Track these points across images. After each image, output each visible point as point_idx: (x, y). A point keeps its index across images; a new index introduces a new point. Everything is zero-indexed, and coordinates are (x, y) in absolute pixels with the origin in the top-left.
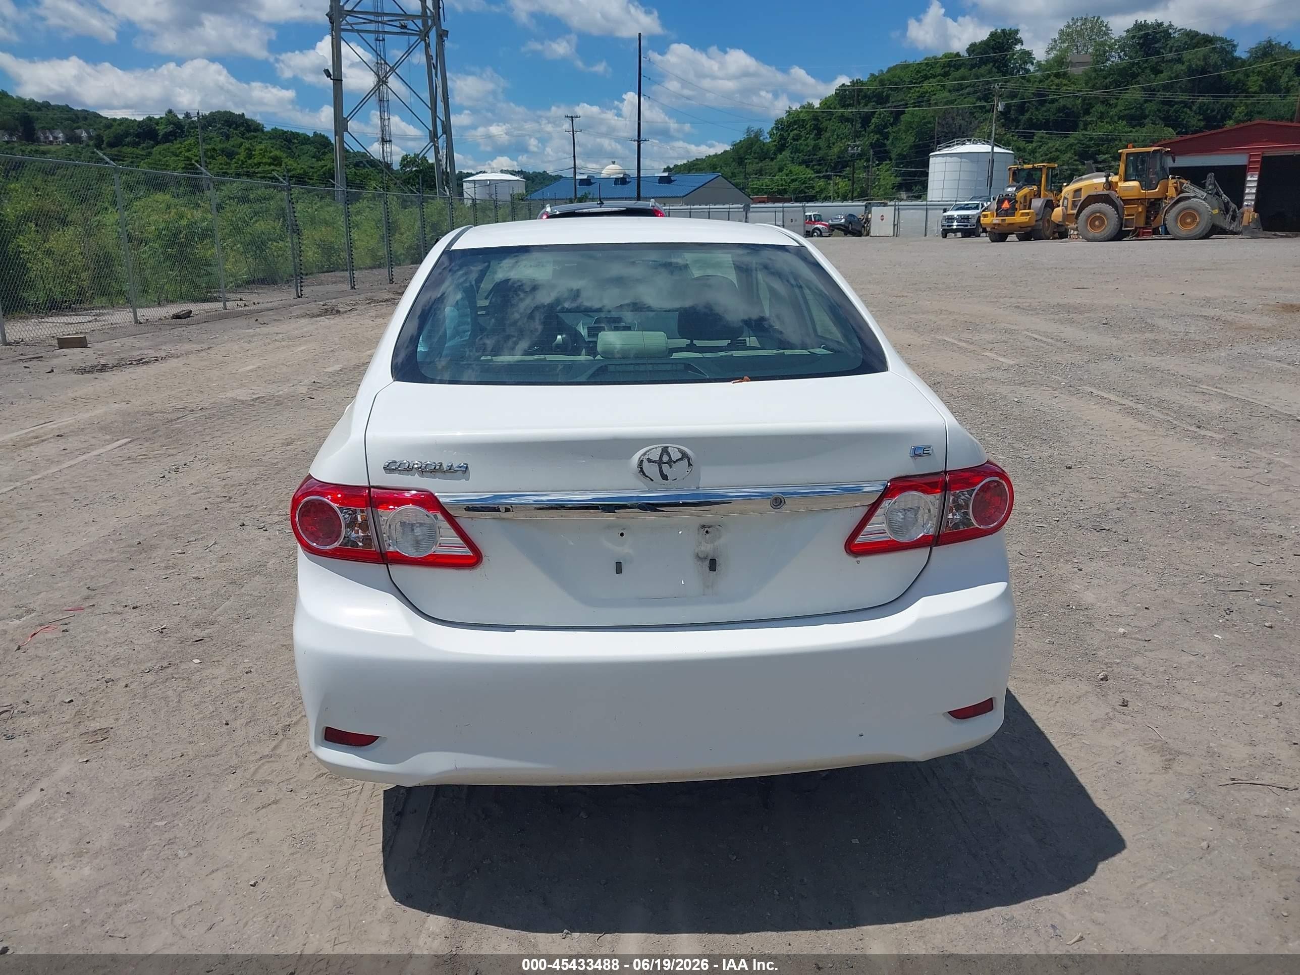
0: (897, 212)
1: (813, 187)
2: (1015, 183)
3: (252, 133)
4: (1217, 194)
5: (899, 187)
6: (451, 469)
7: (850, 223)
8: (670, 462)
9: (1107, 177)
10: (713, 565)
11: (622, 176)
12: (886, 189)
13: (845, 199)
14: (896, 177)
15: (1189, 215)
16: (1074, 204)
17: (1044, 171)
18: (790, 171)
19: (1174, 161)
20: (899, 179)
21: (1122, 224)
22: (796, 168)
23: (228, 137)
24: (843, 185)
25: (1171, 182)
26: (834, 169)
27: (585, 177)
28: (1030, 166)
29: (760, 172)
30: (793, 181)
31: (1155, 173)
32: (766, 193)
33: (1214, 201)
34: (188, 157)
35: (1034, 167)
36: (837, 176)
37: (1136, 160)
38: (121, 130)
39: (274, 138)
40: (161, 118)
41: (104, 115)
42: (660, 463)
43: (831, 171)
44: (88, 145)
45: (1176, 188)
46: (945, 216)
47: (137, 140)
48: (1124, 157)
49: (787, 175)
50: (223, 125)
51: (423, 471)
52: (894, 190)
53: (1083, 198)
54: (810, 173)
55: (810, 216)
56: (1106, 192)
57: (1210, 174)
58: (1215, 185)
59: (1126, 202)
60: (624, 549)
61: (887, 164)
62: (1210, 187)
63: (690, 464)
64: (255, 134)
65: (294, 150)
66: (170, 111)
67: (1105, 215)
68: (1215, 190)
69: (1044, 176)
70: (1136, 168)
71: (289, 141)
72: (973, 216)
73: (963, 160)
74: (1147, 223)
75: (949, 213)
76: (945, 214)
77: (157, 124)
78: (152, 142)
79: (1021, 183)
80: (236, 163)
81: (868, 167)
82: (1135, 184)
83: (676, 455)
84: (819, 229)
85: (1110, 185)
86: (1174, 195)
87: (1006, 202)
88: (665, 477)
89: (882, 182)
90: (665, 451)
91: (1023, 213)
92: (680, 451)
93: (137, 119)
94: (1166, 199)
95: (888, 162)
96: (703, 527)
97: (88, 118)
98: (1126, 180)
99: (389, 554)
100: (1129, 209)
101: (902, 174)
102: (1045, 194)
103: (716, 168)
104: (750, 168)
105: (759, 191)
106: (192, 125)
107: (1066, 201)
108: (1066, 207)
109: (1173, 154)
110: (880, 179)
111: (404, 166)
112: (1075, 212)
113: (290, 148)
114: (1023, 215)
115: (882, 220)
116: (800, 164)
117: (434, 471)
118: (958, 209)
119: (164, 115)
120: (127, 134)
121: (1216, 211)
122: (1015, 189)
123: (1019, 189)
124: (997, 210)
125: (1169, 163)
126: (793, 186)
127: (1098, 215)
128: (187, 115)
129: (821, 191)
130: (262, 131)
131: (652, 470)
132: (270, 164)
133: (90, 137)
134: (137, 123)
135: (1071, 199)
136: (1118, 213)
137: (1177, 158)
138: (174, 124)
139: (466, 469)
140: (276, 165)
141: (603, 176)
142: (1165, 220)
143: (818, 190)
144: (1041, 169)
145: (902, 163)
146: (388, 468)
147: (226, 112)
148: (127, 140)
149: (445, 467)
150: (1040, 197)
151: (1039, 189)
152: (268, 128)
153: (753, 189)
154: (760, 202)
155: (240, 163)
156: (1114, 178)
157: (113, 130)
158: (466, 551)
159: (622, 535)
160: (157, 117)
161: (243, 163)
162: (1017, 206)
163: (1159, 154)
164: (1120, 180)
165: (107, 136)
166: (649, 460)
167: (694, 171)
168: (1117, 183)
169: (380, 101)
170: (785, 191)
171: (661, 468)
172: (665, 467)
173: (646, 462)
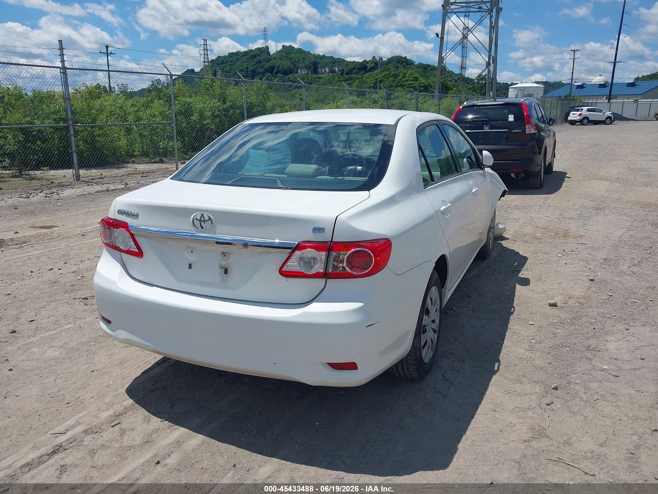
3: (409, 66)
6: (134, 215)
8: (204, 221)
10: (226, 271)
11: (603, 83)
23: (398, 68)
27: (580, 84)
34: (376, 78)
38: (351, 66)
39: (419, 68)
40: (370, 60)
41: (347, 60)
42: (200, 221)
44: (338, 74)
47: (358, 71)
50: (396, 62)
60: (193, 258)
63: (212, 223)
64: (410, 66)
65: (427, 73)
66: (374, 57)
71: (426, 69)
77: (368, 63)
78: (364, 72)
80: (397, 80)
83: (206, 218)
88: (202, 228)
90: (202, 215)
92: (209, 216)
93: (360, 61)
96: (223, 253)
97: (340, 61)
106: (383, 63)
111: (479, 80)
113: (425, 73)
119: (371, 59)
120: (354, 69)
128: (381, 59)
130: (414, 64)
131: (197, 223)
132: (412, 81)
133: (339, 70)
134: (359, 63)
138: (375, 63)
139: (137, 216)
140: (415, 81)
141: (592, 83)
146: (119, 212)
147: (398, 56)
148: (354, 71)
149: (132, 213)
152: (416, 63)
155: (399, 80)
157: (349, 67)
158: (138, 250)
159: (192, 252)
160: (368, 60)
161: (400, 80)
165: (346, 69)
166: (196, 219)
169: (463, 47)
171: (200, 223)
172: (202, 223)
173: (195, 219)
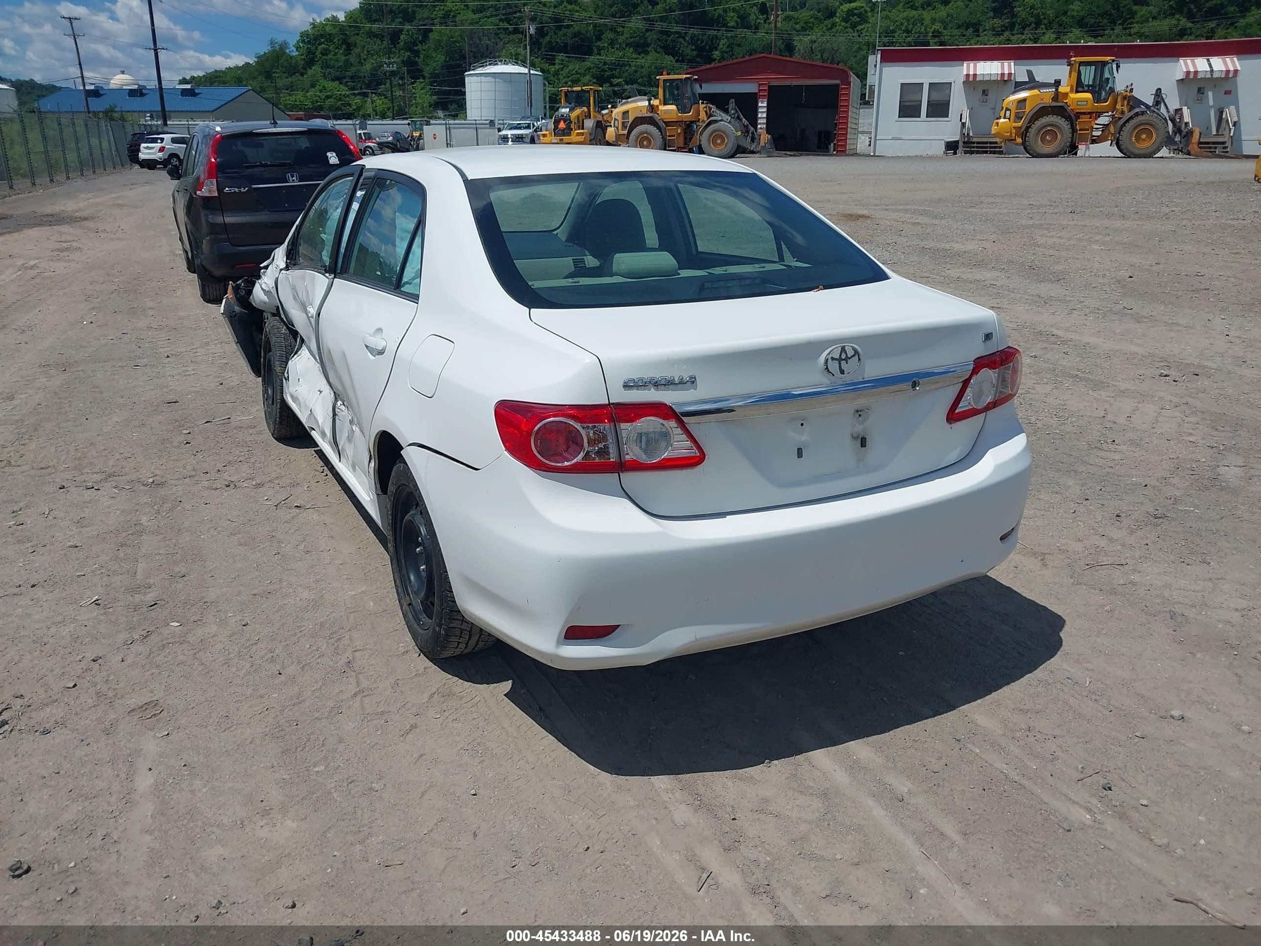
0: (448, 131)
1: (350, 105)
2: (568, 105)
4: (738, 118)
5: (436, 105)
6: (682, 382)
7: (398, 141)
9: (649, 100)
10: (863, 442)
11: (136, 87)
12: (423, 107)
13: (383, 116)
14: (431, 95)
15: (718, 137)
16: (624, 126)
17: (592, 93)
18: (324, 87)
19: (701, 87)
20: (435, 97)
21: (665, 144)
22: (330, 85)
24: (380, 103)
25: (702, 106)
26: (368, 86)
27: (92, 87)
28: (579, 89)
29: (291, 88)
30: (328, 97)
31: (689, 98)
32: (301, 109)
33: (737, 123)
35: (582, 90)
36: (372, 93)
37: (671, 85)
42: (840, 360)
43: (366, 88)
45: (706, 112)
46: (500, 136)
48: (661, 83)
49: (321, 92)
51: (657, 384)
52: (431, 109)
53: (631, 120)
54: (344, 90)
55: (360, 134)
56: (651, 115)
57: (731, 100)
58: (737, 111)
59: (667, 124)
60: (803, 437)
61: (421, 83)
62: (733, 112)
63: (859, 359)
67: (651, 136)
68: (736, 116)
69: (592, 98)
70: (671, 93)
72: (527, 135)
73: (497, 80)
74: (685, 144)
75: (504, 132)
76: (500, 133)
79: (573, 105)
81: (404, 84)
82: (673, 107)
83: (850, 353)
84: (370, 148)
85: (652, 108)
86: (706, 119)
87: (562, 122)
88: (842, 372)
89: (419, 101)
90: (843, 349)
91: (578, 133)
92: (854, 349)
94: (699, 121)
95: (421, 80)
96: (857, 411)
98: (665, 104)
99: (627, 463)
100: (670, 130)
101: (436, 94)
102: (594, 115)
103: (241, 82)
104: (280, 83)
105: (293, 108)
107: (616, 122)
108: (617, 128)
109: (700, 81)
110: (416, 97)
112: (626, 132)
114: (578, 134)
115: (435, 138)
116: (333, 80)
117: (668, 384)
118: (511, 129)
121: (739, 133)
122: (568, 110)
123: (572, 110)
124: (554, 130)
125: (698, 90)
126: (329, 102)
127: (645, 135)
129: (359, 109)
131: (834, 366)
135: (620, 121)
136: (662, 134)
137: (703, 85)
139: (693, 381)
141: (112, 86)
142: (700, 140)
143: (355, 107)
144: (589, 92)
145: (436, 82)
146: (626, 386)
149: (676, 379)
150: (590, 118)
151: (589, 110)
153: (285, 106)
154: (297, 119)
156: (655, 102)
158: (695, 452)
159: (802, 425)
162: (572, 126)
163: (689, 82)
164: (660, 104)
166: (833, 359)
167: (216, 84)
168: (658, 106)
170: (321, 108)
171: (840, 364)
172: (843, 363)
173: (830, 360)
